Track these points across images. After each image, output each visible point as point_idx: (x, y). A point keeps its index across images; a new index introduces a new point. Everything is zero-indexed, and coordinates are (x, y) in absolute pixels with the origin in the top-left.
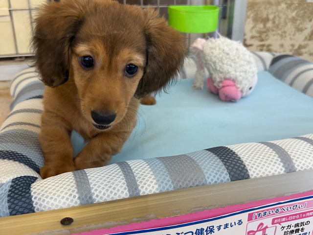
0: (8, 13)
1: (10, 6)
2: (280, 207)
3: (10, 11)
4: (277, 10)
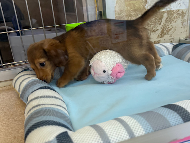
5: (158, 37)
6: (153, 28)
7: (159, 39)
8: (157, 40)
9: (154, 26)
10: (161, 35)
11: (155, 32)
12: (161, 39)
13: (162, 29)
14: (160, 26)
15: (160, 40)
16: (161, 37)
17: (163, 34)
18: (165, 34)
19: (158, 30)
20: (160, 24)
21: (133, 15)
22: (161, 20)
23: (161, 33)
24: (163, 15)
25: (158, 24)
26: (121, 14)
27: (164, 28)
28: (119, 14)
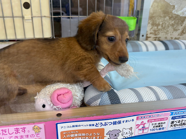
0: (31, 18)
1: (32, 15)
2: (152, 115)
3: (32, 17)
4: (164, 20)
5: (179, 35)
6: (175, 28)
7: (179, 36)
8: (177, 37)
9: (177, 27)
10: (181, 34)
11: (177, 31)
12: (181, 37)
13: (182, 30)
14: (182, 27)
15: (179, 38)
16: (180, 35)
17: (183, 33)
18: (184, 33)
19: (179, 29)
20: (182, 26)
21: (162, 16)
22: (183, 23)
23: (181, 32)
24: (185, 20)
25: (180, 25)
26: (154, 14)
27: (184, 29)
28: (152, 14)
